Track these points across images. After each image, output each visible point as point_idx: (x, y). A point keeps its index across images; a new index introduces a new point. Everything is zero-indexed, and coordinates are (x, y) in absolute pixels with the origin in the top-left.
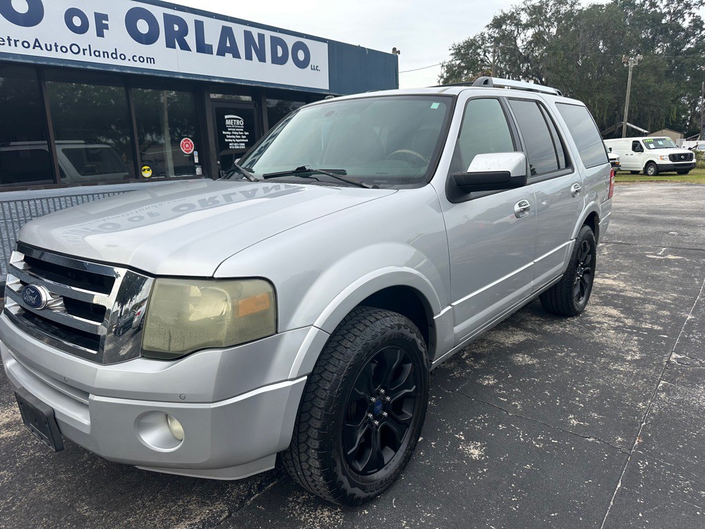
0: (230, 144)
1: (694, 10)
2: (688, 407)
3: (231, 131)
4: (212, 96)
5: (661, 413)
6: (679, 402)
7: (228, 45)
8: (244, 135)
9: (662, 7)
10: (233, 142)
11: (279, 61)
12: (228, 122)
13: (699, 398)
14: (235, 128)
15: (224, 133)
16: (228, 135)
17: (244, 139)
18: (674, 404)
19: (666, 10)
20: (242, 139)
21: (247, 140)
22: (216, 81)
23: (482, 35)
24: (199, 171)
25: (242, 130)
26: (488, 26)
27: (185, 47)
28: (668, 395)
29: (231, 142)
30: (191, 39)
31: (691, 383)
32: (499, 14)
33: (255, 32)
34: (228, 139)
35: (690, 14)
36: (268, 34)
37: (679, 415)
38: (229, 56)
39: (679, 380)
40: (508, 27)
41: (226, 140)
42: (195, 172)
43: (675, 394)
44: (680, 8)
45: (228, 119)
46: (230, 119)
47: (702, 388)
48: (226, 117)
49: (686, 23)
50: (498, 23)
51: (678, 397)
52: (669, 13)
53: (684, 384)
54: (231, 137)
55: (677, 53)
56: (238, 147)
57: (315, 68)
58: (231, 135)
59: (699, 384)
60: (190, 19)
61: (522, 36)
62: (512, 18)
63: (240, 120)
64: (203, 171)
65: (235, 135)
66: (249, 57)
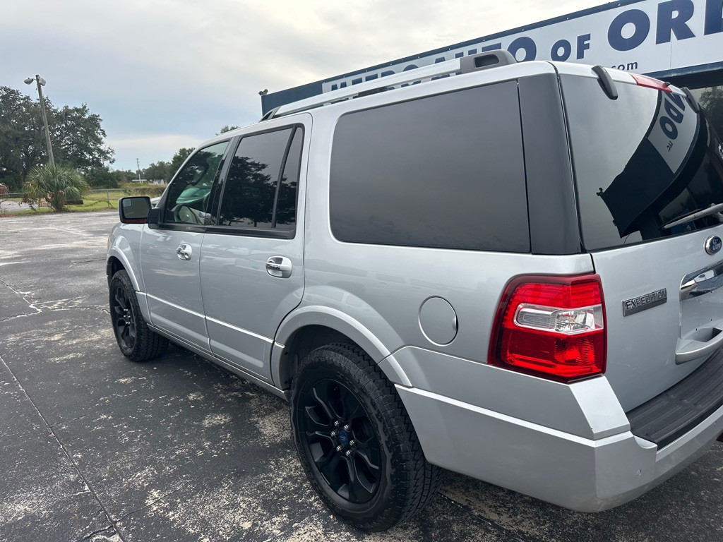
2: (40, 482)
5: (57, 460)
6: (52, 482)
13: (39, 498)
18: (55, 476)
28: (68, 481)
31: (59, 510)
37: (41, 470)
39: (75, 504)
43: (63, 486)
47: (44, 512)
51: (58, 484)
53: (66, 503)
59: (51, 515)
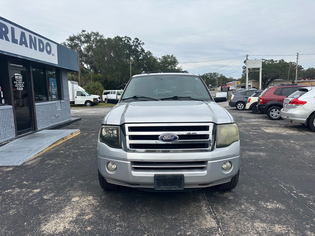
0: (17, 88)
1: (141, 46)
3: (17, 82)
4: (11, 64)
7: (23, 41)
8: (22, 83)
9: (131, 43)
10: (18, 87)
11: (41, 50)
12: (16, 77)
14: (19, 80)
15: (15, 82)
16: (16, 83)
17: (23, 85)
19: (133, 44)
20: (22, 85)
21: (24, 86)
22: (19, 57)
23: (64, 43)
24: (3, 101)
25: (22, 81)
26: (67, 40)
27: (7, 39)
29: (17, 87)
30: (9, 35)
32: (72, 36)
33: (33, 36)
34: (16, 85)
35: (140, 47)
36: (37, 37)
38: (24, 45)
40: (76, 41)
41: (16, 86)
42: (1, 102)
44: (137, 44)
45: (16, 75)
46: (17, 75)
48: (15, 74)
49: (139, 49)
50: (72, 39)
52: (134, 45)
54: (17, 84)
55: (138, 60)
56: (20, 89)
57: (53, 55)
58: (18, 83)
60: (9, 26)
61: (83, 46)
62: (79, 38)
63: (20, 76)
64: (5, 102)
65: (19, 83)
66: (31, 47)
